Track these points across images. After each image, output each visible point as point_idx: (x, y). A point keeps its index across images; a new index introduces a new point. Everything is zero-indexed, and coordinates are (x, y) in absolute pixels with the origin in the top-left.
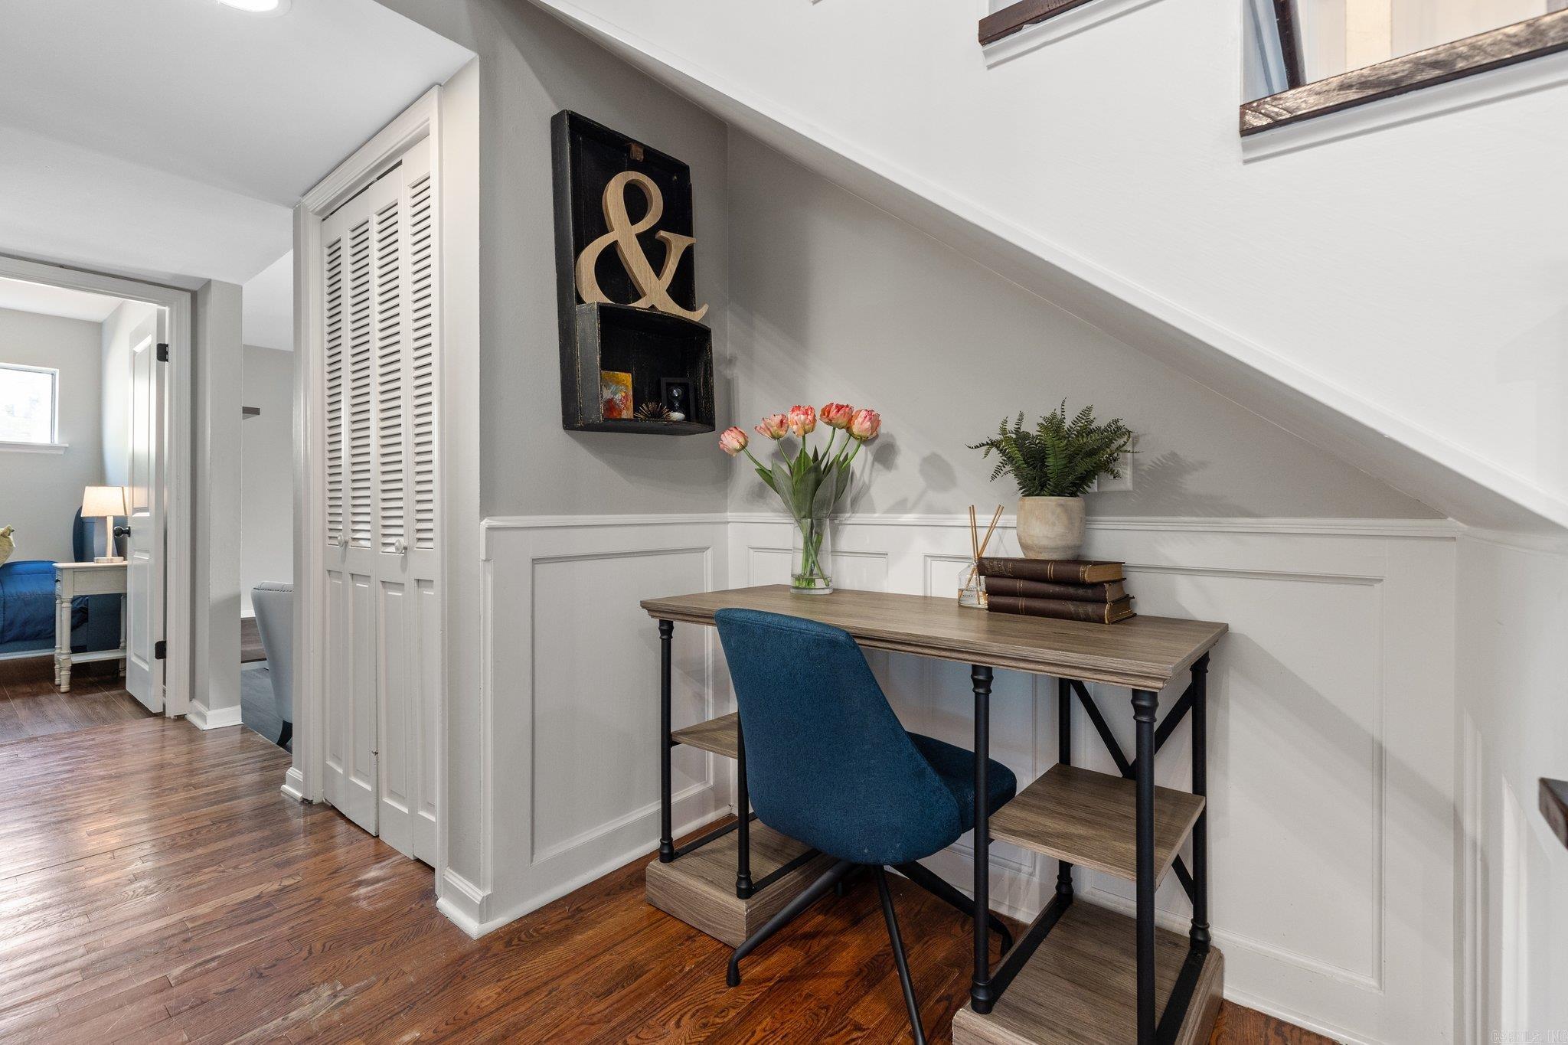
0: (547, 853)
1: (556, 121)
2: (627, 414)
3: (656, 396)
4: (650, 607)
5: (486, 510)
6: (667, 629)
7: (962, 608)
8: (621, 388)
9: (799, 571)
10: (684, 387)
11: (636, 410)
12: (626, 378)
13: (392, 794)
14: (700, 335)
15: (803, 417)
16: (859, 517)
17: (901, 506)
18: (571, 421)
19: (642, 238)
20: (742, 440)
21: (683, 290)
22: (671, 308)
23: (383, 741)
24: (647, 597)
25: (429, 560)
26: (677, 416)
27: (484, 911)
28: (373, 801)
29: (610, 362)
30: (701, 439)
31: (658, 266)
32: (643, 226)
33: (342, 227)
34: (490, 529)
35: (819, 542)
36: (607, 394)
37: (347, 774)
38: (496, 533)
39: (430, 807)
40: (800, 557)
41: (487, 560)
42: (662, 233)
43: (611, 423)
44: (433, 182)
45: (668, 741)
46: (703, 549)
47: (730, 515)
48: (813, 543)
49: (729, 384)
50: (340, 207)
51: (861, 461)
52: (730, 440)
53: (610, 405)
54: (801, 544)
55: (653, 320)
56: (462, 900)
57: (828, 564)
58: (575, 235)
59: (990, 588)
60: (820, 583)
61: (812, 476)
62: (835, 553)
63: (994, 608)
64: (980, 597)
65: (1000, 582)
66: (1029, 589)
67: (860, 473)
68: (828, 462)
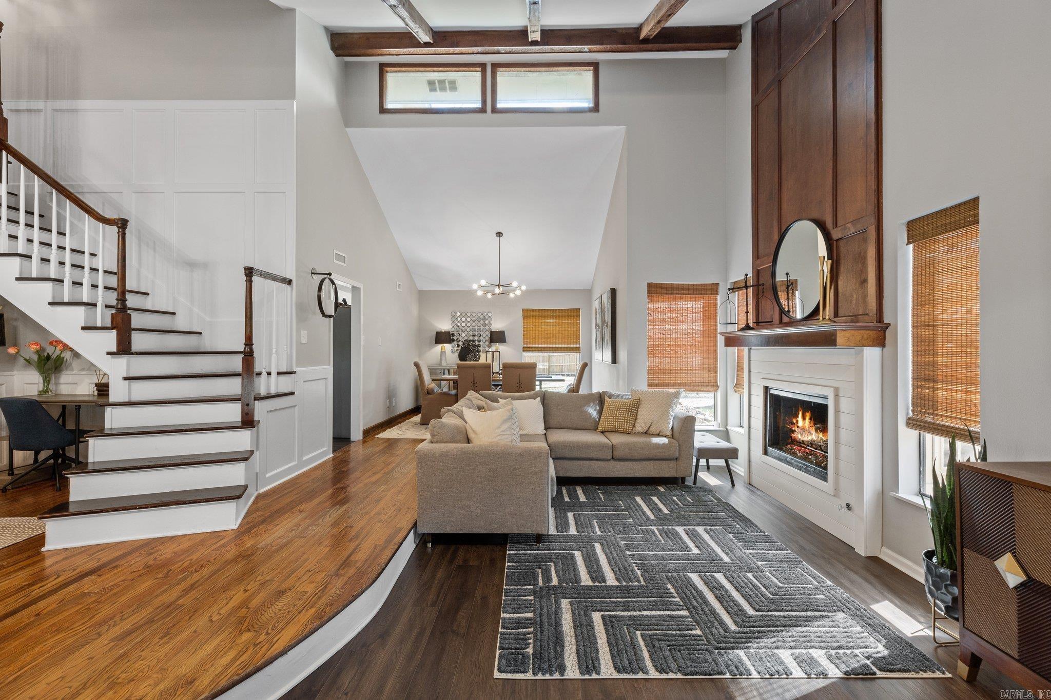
7: (94, 395)
9: (41, 389)
15: (37, 345)
16: (68, 373)
17: (83, 370)
20: (16, 351)
35: (49, 381)
40: (41, 385)
47: (15, 373)
48: (47, 380)
49: (15, 329)
52: (11, 350)
54: (42, 381)
57: (51, 387)
59: (97, 390)
60: (50, 393)
61: (43, 362)
62: (57, 384)
63: (99, 395)
64: (96, 393)
65: (100, 388)
66: (103, 389)
67: (68, 359)
68: (54, 356)
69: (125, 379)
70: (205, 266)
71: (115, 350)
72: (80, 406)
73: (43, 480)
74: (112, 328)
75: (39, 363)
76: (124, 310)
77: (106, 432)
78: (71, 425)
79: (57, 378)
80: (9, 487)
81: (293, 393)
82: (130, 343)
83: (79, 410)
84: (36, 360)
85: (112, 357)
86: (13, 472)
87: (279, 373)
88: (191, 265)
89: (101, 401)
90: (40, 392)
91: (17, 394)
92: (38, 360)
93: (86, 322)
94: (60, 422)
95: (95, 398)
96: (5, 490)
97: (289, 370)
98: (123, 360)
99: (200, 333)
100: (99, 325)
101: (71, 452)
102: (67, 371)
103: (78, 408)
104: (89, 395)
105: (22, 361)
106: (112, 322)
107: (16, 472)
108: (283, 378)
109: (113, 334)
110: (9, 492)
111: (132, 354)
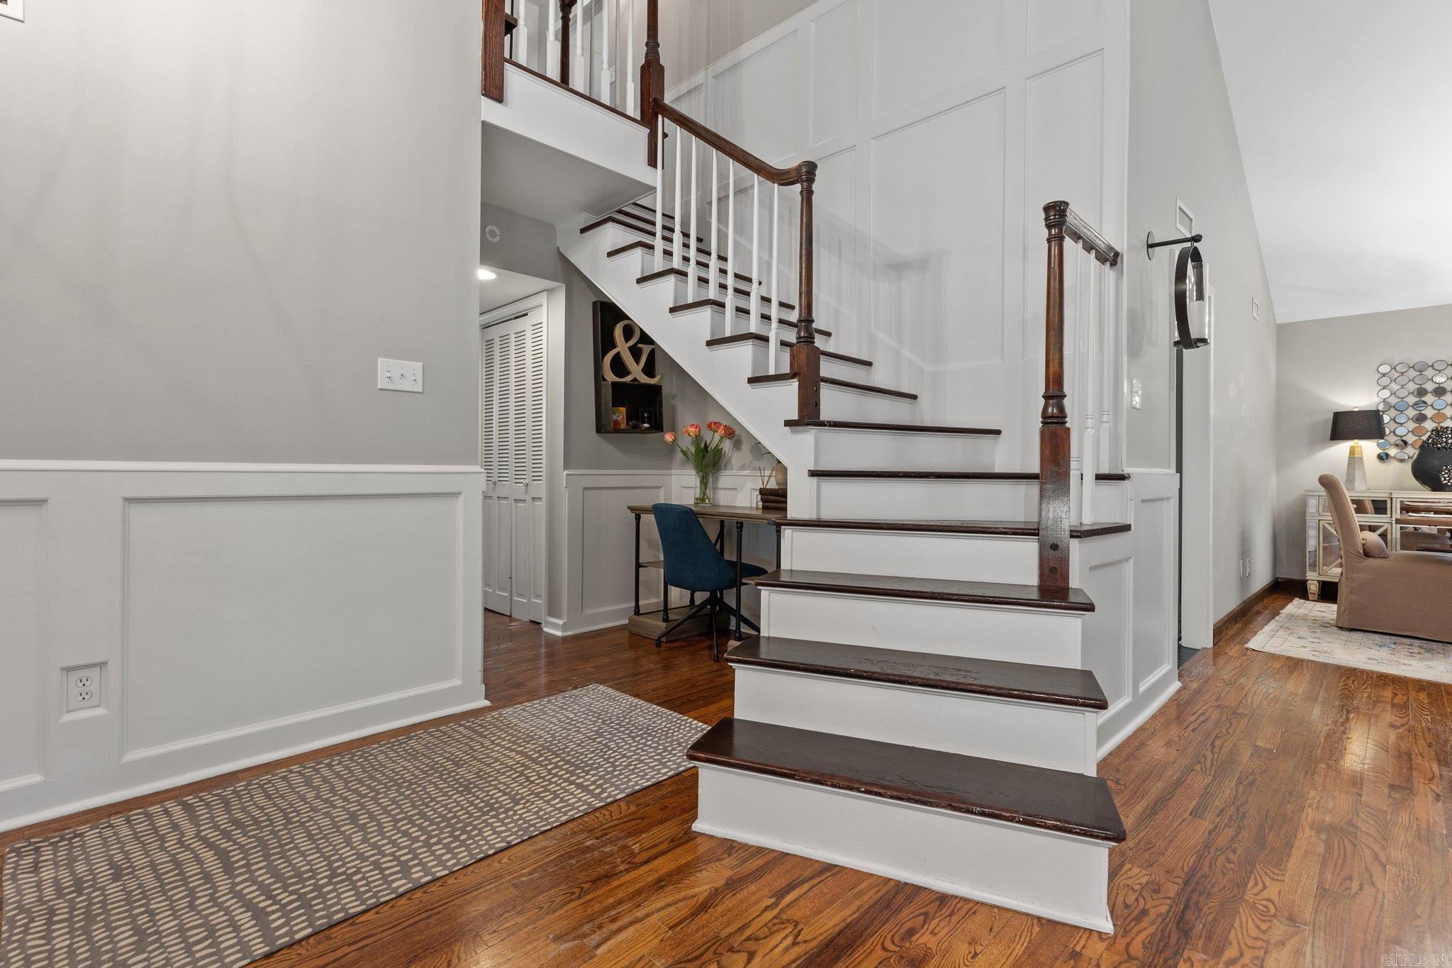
0: (588, 612)
1: (595, 304)
2: (623, 426)
3: (636, 418)
4: (631, 509)
5: (566, 468)
6: (638, 518)
7: (757, 508)
8: (621, 414)
9: (698, 496)
10: (650, 412)
11: (627, 424)
12: (623, 410)
13: (519, 595)
14: (657, 390)
15: (694, 429)
16: (727, 472)
17: (743, 468)
18: (599, 430)
19: (631, 349)
20: (673, 437)
21: (649, 370)
22: (644, 379)
23: (514, 571)
24: (630, 505)
25: (540, 489)
26: (646, 425)
27: (564, 628)
28: (509, 600)
29: (616, 403)
30: (654, 436)
31: (637, 359)
32: (631, 343)
33: (495, 333)
34: (568, 475)
35: (707, 483)
36: (615, 417)
37: (494, 591)
38: (569, 477)
39: (538, 596)
40: (698, 490)
41: (566, 488)
42: (640, 345)
43: (616, 430)
44: (544, 325)
45: (638, 565)
46: (659, 487)
47: (673, 471)
48: (704, 483)
49: (673, 409)
50: (494, 325)
51: (727, 445)
52: (669, 437)
53: (616, 423)
54: (699, 485)
55: (635, 385)
56: (555, 626)
57: (709, 493)
58: (602, 347)
59: (763, 500)
60: (707, 501)
61: (701, 454)
62: (715, 489)
63: (764, 508)
64: (760, 504)
65: (766, 497)
66: (775, 499)
67: (727, 452)
68: (713, 446)
69: (813, 474)
70: (923, 264)
71: (796, 417)
72: (742, 523)
73: (698, 635)
74: (793, 375)
75: (696, 456)
76: (810, 340)
77: (784, 578)
78: (730, 556)
79: (716, 480)
80: (664, 639)
81: (1126, 528)
82: (817, 405)
83: (741, 531)
84: (694, 452)
85: (792, 432)
86: (668, 617)
87: (1100, 477)
88: (898, 267)
89: (773, 516)
90: (697, 499)
91: (675, 501)
92: (696, 452)
93: (754, 371)
94: (718, 547)
95: (760, 512)
96: (658, 643)
97: (1114, 472)
98: (808, 436)
99: (914, 397)
100: (772, 372)
101: (730, 598)
102: (725, 470)
103: (740, 526)
104: (751, 508)
105: (679, 455)
106: (792, 365)
107: (671, 617)
108: (1109, 488)
109: (794, 385)
110: (664, 645)
111: (822, 424)
